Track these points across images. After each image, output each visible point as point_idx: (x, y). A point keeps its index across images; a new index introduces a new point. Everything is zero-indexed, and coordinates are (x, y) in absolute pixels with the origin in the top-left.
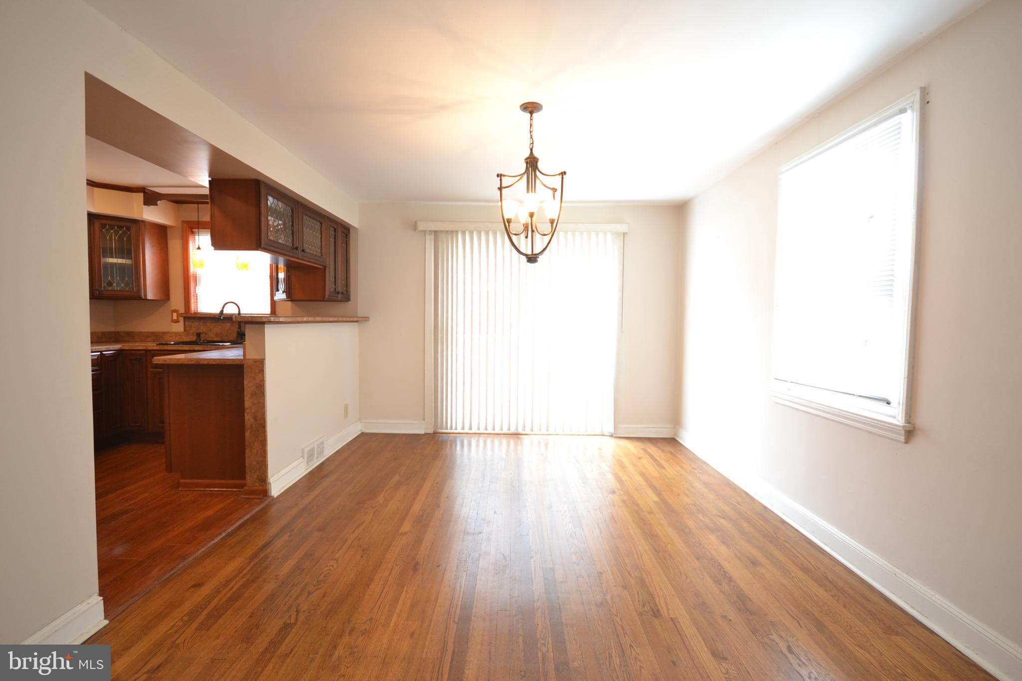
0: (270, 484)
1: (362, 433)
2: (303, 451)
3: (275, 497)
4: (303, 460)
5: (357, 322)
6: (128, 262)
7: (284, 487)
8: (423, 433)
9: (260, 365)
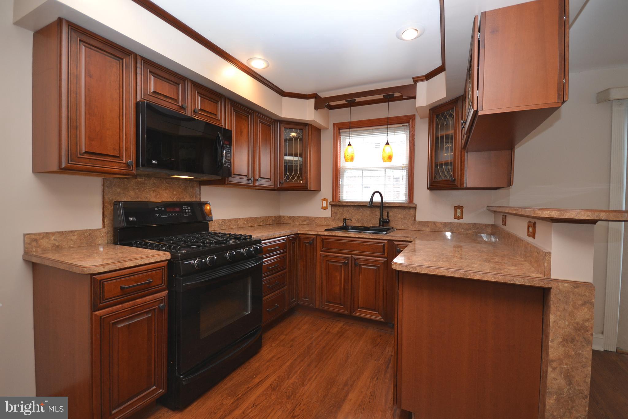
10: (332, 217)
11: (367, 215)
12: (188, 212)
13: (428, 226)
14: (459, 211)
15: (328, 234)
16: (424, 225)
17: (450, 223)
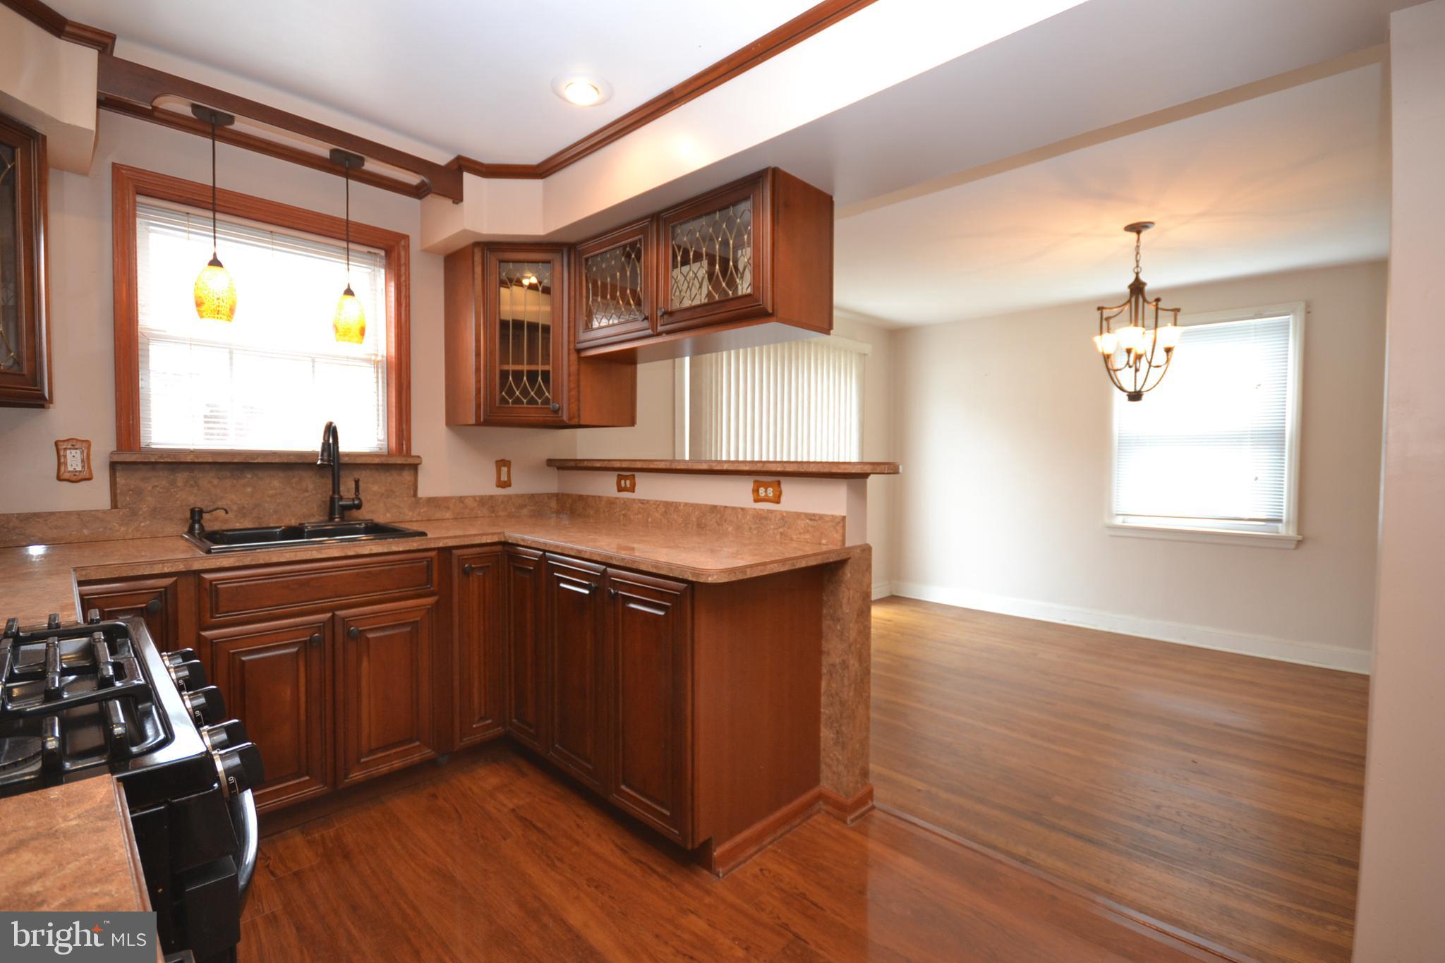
10: (114, 505)
11: (271, 492)
13: (448, 508)
14: (504, 470)
15: (238, 561)
16: (439, 507)
17: (491, 497)
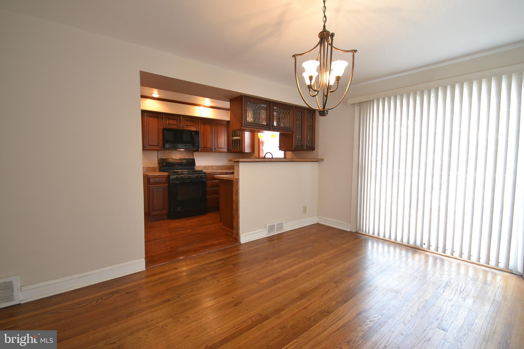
0: (240, 236)
1: (318, 223)
2: (266, 225)
3: (242, 243)
4: (266, 230)
5: (318, 161)
6: (239, 138)
7: (249, 240)
8: (349, 231)
9: (238, 180)
12: (185, 162)
